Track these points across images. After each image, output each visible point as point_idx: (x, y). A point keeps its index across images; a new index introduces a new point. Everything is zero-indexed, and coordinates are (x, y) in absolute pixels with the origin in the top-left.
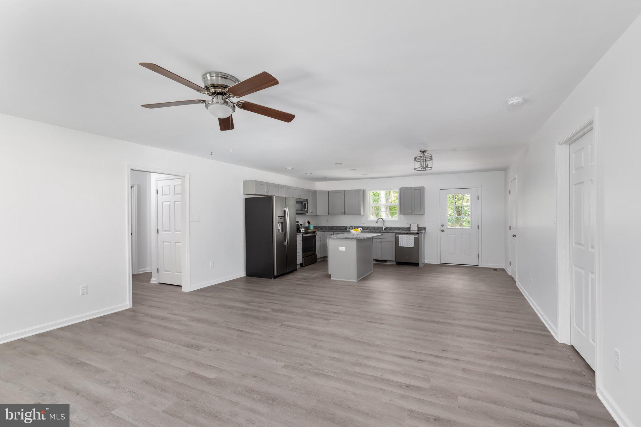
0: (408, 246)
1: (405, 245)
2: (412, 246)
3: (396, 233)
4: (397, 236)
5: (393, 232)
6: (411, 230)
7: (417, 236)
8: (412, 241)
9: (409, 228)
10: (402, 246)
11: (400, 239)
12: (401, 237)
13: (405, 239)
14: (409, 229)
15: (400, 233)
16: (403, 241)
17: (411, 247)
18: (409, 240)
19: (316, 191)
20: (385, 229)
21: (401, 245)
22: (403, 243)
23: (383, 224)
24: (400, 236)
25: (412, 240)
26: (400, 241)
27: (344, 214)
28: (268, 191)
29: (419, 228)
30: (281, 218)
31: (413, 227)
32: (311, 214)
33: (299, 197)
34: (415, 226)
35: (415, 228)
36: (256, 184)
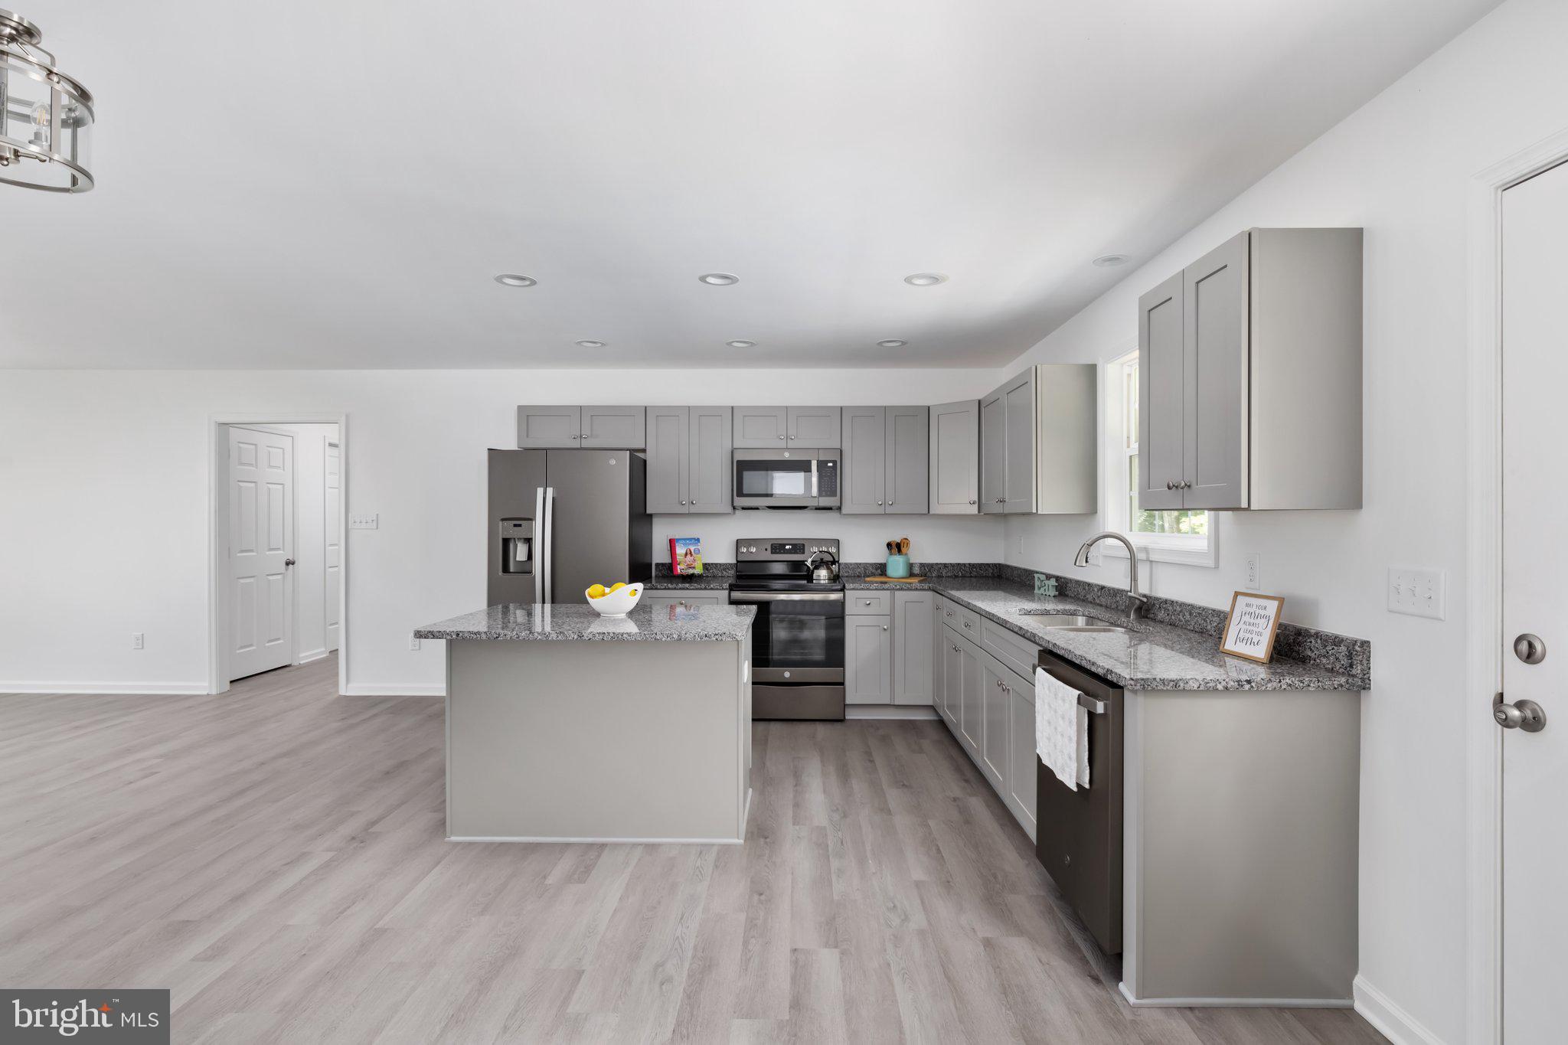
0: (1056, 772)
2: (1070, 775)
6: (1229, 642)
8: (1070, 739)
10: (1042, 756)
11: (1039, 696)
12: (1040, 682)
13: (1049, 706)
16: (1043, 718)
17: (1068, 783)
18: (1061, 725)
21: (1039, 743)
22: (1043, 735)
23: (1133, 578)
24: (1038, 672)
25: (1069, 730)
26: (1038, 712)
28: (589, 433)
29: (1311, 642)
30: (520, 525)
31: (1246, 618)
32: (881, 510)
33: (783, 444)
34: (1262, 612)
35: (1258, 630)
36: (527, 415)
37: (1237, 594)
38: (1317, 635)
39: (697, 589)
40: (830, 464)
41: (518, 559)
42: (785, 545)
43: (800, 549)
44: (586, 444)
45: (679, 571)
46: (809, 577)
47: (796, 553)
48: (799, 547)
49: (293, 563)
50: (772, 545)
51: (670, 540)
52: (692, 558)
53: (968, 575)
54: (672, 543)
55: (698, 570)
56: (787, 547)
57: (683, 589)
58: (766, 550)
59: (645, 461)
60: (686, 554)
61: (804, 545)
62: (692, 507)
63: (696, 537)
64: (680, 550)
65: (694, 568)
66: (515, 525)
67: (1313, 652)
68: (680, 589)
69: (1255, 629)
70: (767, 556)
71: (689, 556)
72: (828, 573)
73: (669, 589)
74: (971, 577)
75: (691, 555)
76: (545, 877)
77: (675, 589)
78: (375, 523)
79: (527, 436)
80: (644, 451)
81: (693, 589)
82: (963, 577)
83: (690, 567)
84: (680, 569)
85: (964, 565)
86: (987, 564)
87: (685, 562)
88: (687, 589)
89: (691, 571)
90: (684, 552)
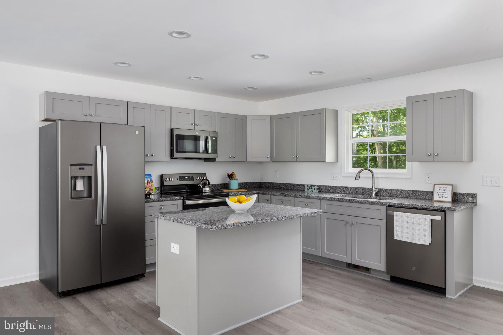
0: (414, 242)
1: (407, 238)
2: (425, 241)
3: (389, 206)
4: (390, 212)
5: (382, 204)
6: (435, 198)
7: (438, 218)
8: (425, 230)
9: (432, 193)
10: (401, 239)
11: (397, 221)
12: (398, 216)
13: (407, 222)
14: (429, 195)
15: (398, 207)
16: (402, 227)
17: (424, 243)
18: (418, 227)
19: (246, 116)
20: (376, 194)
21: (397, 236)
22: (402, 232)
23: (373, 183)
24: (395, 213)
25: (424, 228)
26: (397, 226)
27: (296, 159)
28: (94, 113)
29: (458, 196)
30: (83, 169)
31: (441, 191)
32: (230, 160)
33: (192, 127)
34: (446, 189)
35: (446, 194)
36: (53, 99)
37: (434, 185)
38: (460, 194)
39: (169, 201)
40: (214, 139)
42: (185, 177)
43: (191, 178)
44: (92, 119)
45: (147, 192)
46: (202, 192)
47: (190, 180)
50: (179, 177)
52: (150, 185)
53: (250, 187)
56: (186, 178)
58: (177, 179)
61: (193, 177)
63: (150, 174)
65: (152, 190)
66: (80, 169)
67: (459, 198)
69: (444, 194)
70: (178, 182)
71: (149, 184)
72: (209, 189)
74: (251, 188)
75: (150, 184)
79: (53, 111)
81: (167, 201)
82: (249, 188)
83: (150, 190)
85: (249, 183)
86: (256, 182)
87: (148, 187)
88: (164, 201)
90: (146, 182)
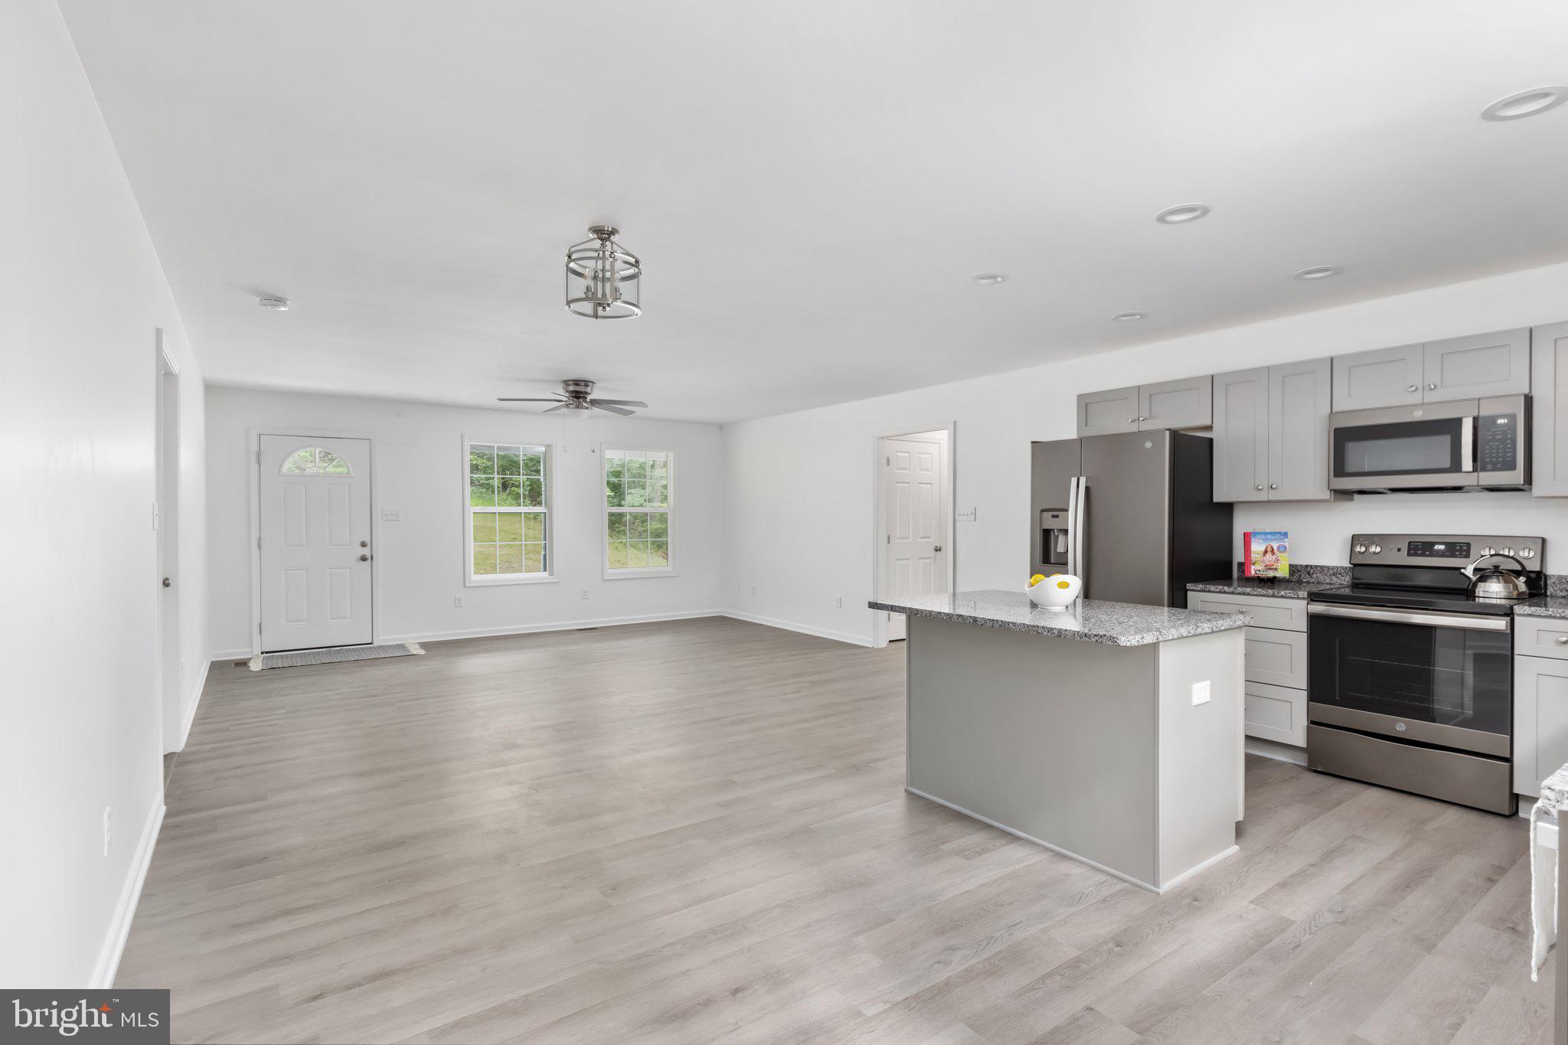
28: (1147, 415)
30: (1057, 516)
33: (1415, 399)
36: (1087, 404)
39: (1261, 596)
40: (1502, 421)
41: (1058, 550)
42: (1433, 544)
43: (1459, 551)
44: (1143, 427)
45: (1253, 572)
46: (1467, 592)
47: (1450, 556)
48: (1459, 547)
49: (940, 550)
50: (1409, 543)
51: (1244, 534)
52: (1274, 557)
54: (1247, 537)
55: (1283, 572)
56: (1437, 547)
57: (1243, 594)
58: (1400, 550)
59: (1211, 441)
60: (1266, 552)
61: (1469, 545)
62: (1271, 491)
63: (1283, 531)
64: (1257, 547)
65: (1276, 569)
66: (1053, 516)
68: (1240, 594)
70: (1403, 559)
71: (1269, 554)
73: (1225, 592)
75: (1273, 554)
76: (943, 843)
77: (1233, 593)
78: (973, 515)
79: (1086, 425)
80: (1209, 428)
81: (1258, 596)
83: (1269, 568)
84: (1253, 571)
87: (1263, 562)
88: (1249, 594)
89: (1271, 574)
90: (1263, 549)
